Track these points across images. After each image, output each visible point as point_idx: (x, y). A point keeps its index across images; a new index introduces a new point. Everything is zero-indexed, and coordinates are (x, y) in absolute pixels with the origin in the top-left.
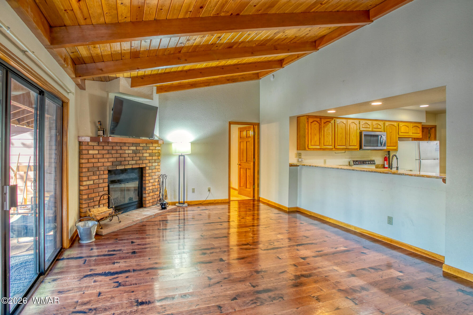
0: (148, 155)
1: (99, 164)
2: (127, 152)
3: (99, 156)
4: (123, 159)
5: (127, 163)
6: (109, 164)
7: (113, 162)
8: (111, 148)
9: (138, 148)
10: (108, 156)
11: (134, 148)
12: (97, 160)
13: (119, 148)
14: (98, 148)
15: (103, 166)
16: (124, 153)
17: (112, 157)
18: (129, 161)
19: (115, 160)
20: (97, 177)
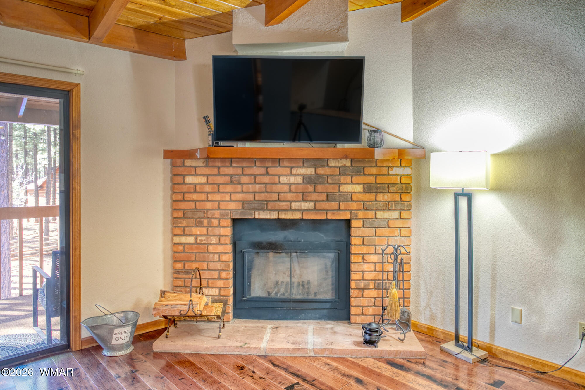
0: (359, 188)
1: (209, 205)
2: (284, 180)
3: (207, 188)
4: (275, 197)
5: (284, 205)
6: (232, 206)
7: (244, 202)
8: (239, 171)
9: (321, 171)
10: (229, 188)
11: (310, 171)
12: (203, 197)
13: (262, 171)
14: (207, 171)
15: (219, 209)
16: (276, 184)
17: (242, 192)
18: (291, 202)
19: (250, 197)
20: (204, 231)
